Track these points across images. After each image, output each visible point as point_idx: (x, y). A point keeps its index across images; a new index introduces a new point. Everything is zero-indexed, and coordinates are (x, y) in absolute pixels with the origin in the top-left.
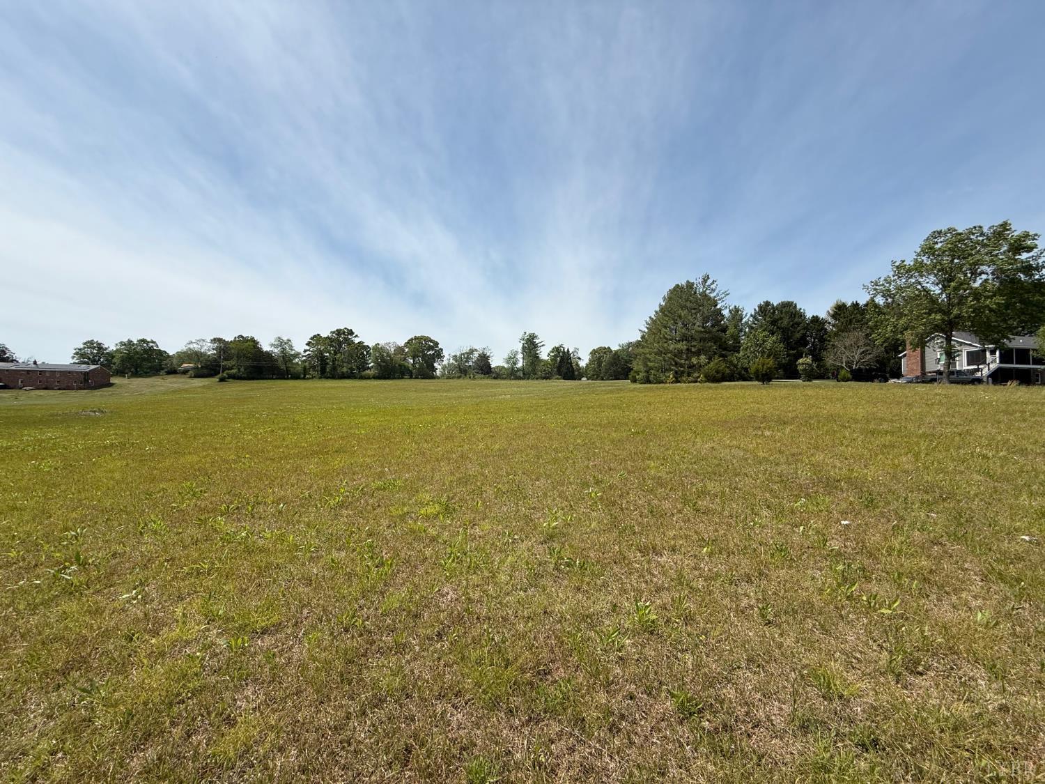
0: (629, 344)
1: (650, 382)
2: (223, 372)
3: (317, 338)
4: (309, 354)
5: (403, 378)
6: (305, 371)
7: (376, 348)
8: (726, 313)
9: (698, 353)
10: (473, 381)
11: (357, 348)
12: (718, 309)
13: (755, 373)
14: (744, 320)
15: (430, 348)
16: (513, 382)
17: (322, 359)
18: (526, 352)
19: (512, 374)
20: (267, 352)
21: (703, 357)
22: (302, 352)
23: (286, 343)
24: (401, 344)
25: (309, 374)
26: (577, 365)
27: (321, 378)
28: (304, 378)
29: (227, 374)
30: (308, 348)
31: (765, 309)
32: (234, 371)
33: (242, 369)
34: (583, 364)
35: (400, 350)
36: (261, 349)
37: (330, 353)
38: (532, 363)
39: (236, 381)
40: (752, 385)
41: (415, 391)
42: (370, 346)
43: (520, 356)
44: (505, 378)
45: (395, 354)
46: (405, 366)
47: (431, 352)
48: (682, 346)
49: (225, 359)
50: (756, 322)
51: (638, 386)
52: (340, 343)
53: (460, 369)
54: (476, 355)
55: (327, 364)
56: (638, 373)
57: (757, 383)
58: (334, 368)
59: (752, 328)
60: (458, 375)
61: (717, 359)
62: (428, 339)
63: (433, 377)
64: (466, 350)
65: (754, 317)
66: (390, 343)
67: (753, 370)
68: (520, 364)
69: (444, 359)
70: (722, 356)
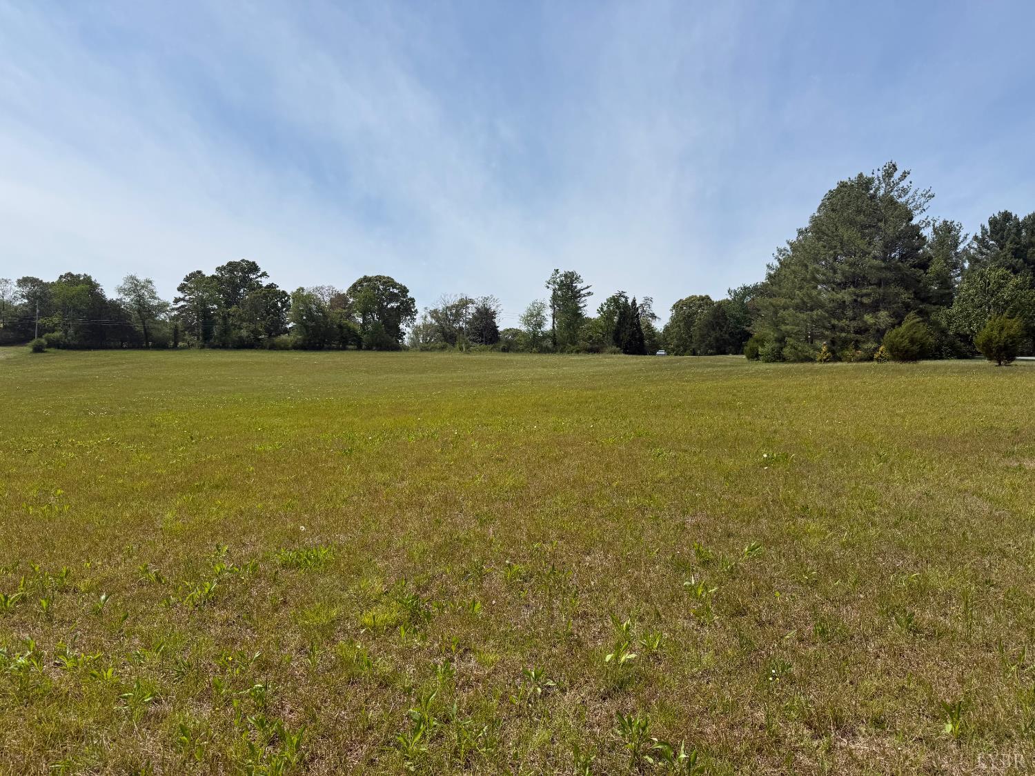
0: (746, 291)
1: (784, 360)
2: (40, 336)
3: (196, 277)
4: (182, 306)
5: (344, 349)
6: (177, 335)
7: (299, 295)
8: (927, 233)
9: (875, 308)
10: (466, 356)
11: (265, 296)
12: (913, 227)
13: (984, 345)
14: (961, 247)
15: (393, 297)
16: (536, 357)
17: (205, 315)
18: (558, 306)
19: (533, 343)
20: (112, 303)
21: (883, 314)
22: (171, 301)
23: (143, 287)
24: (344, 288)
25: (183, 340)
26: (649, 327)
27: (202, 347)
28: (175, 347)
29: (47, 339)
30: (181, 295)
31: (1002, 225)
32: (57, 334)
33: (71, 331)
34: (659, 326)
35: (339, 299)
36: (104, 296)
37: (219, 306)
38: (568, 325)
39: (60, 351)
40: (978, 367)
41: (367, 372)
42: (289, 293)
43: (548, 312)
44: (523, 351)
45: (331, 307)
46: (349, 329)
47: (394, 305)
48: (846, 295)
49: (42, 314)
50: (984, 250)
51: (762, 366)
52: (236, 288)
53: (444, 334)
54: (472, 309)
55: (214, 323)
56: (761, 342)
57: (986, 362)
58: (226, 331)
59: (977, 261)
60: (439, 344)
61: (911, 319)
62: (389, 282)
63: (397, 348)
64: (453, 300)
65: (981, 241)
66: (322, 288)
67: (979, 339)
68: (548, 326)
69: (417, 317)
70: (921, 313)
